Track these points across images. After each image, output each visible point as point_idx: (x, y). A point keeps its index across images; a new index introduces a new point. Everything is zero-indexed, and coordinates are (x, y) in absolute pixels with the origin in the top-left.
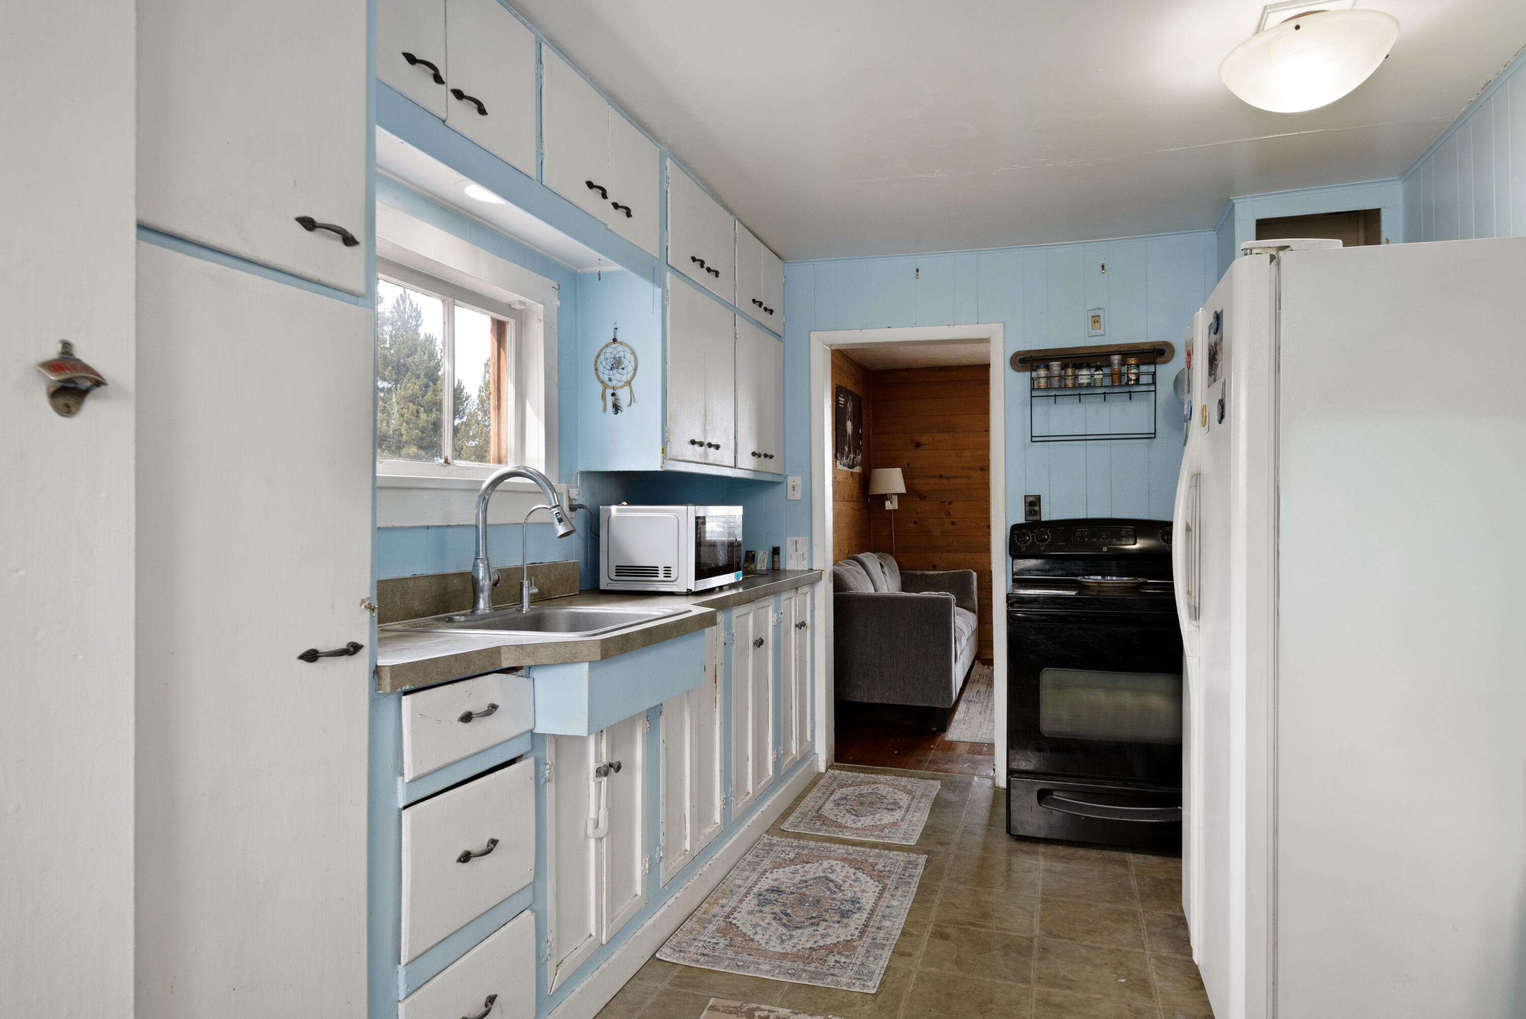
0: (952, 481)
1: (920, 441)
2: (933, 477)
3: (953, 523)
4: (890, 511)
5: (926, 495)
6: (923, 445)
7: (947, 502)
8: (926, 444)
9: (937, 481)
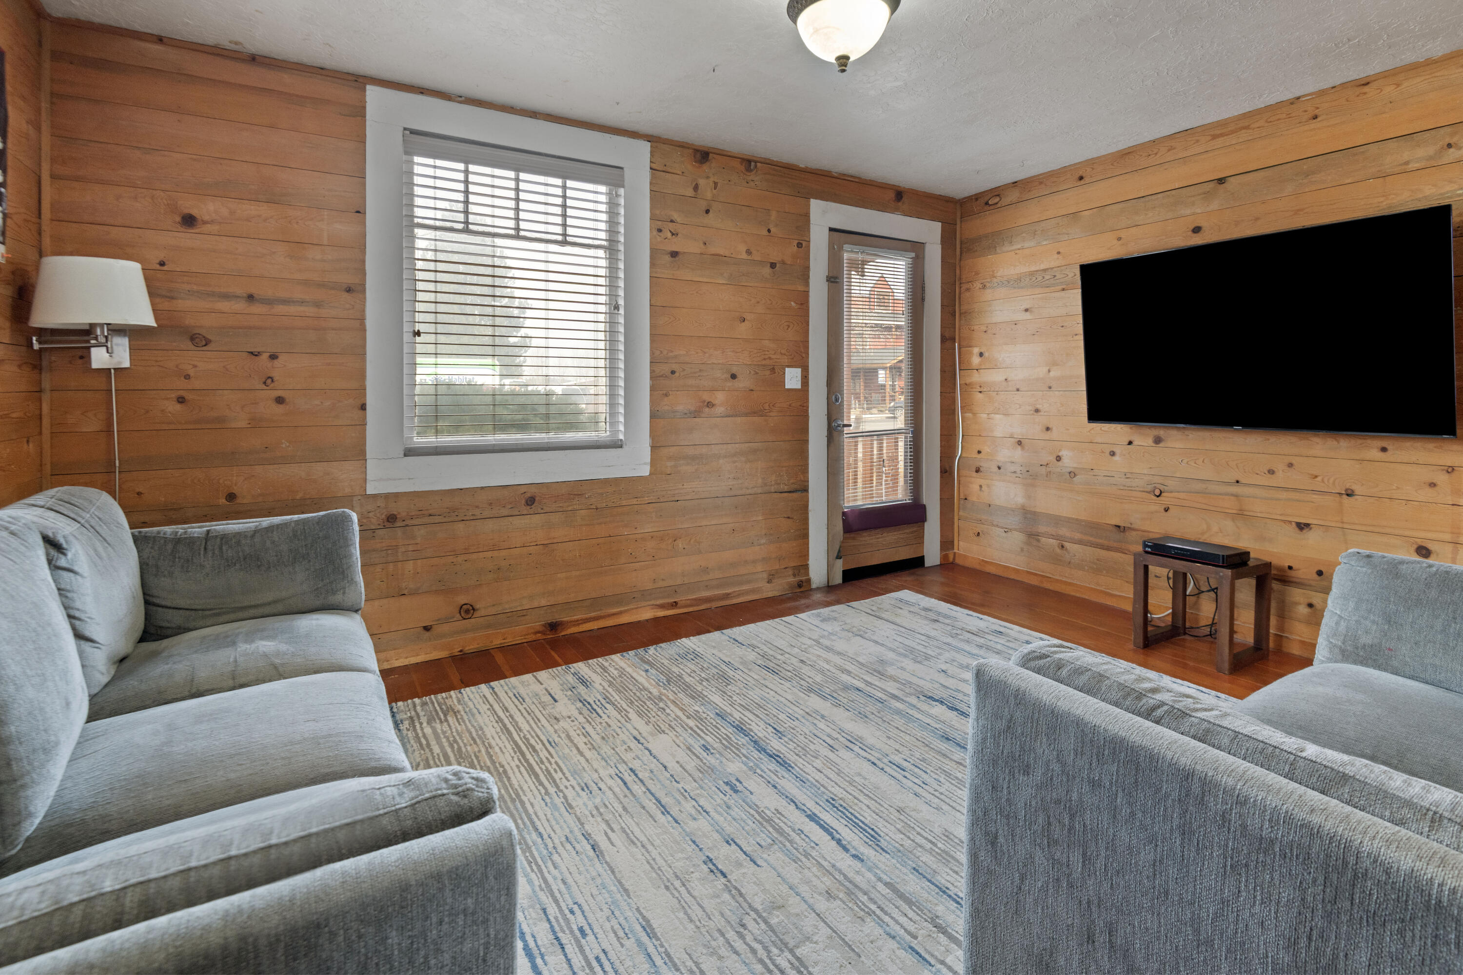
0: (280, 309)
1: (194, 212)
2: (226, 297)
3: (280, 400)
4: (105, 372)
5: (209, 337)
6: (205, 223)
7: (265, 356)
8: (212, 222)
9: (240, 306)
